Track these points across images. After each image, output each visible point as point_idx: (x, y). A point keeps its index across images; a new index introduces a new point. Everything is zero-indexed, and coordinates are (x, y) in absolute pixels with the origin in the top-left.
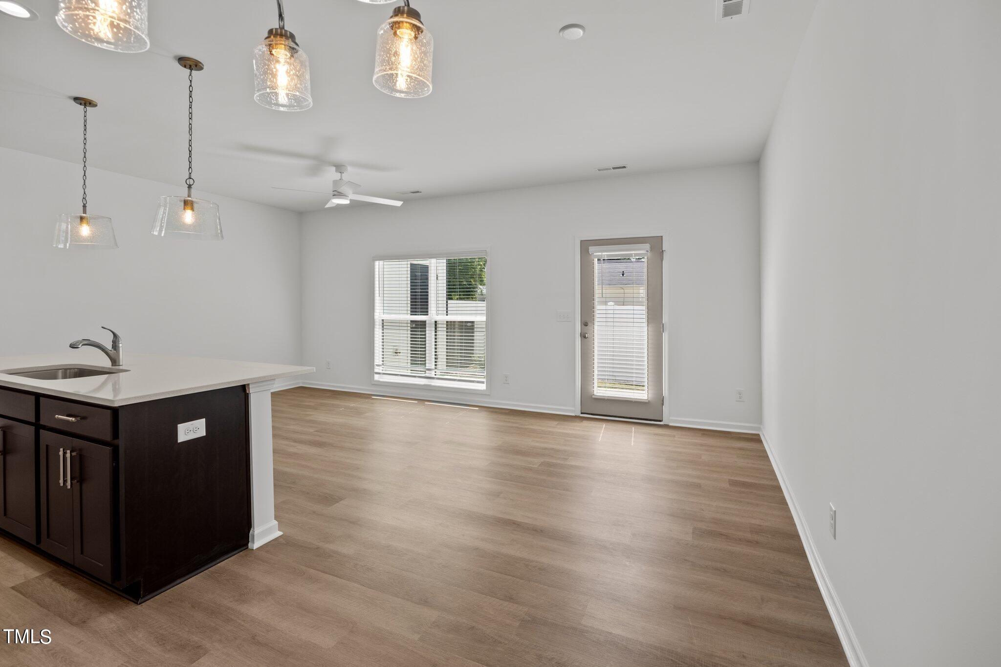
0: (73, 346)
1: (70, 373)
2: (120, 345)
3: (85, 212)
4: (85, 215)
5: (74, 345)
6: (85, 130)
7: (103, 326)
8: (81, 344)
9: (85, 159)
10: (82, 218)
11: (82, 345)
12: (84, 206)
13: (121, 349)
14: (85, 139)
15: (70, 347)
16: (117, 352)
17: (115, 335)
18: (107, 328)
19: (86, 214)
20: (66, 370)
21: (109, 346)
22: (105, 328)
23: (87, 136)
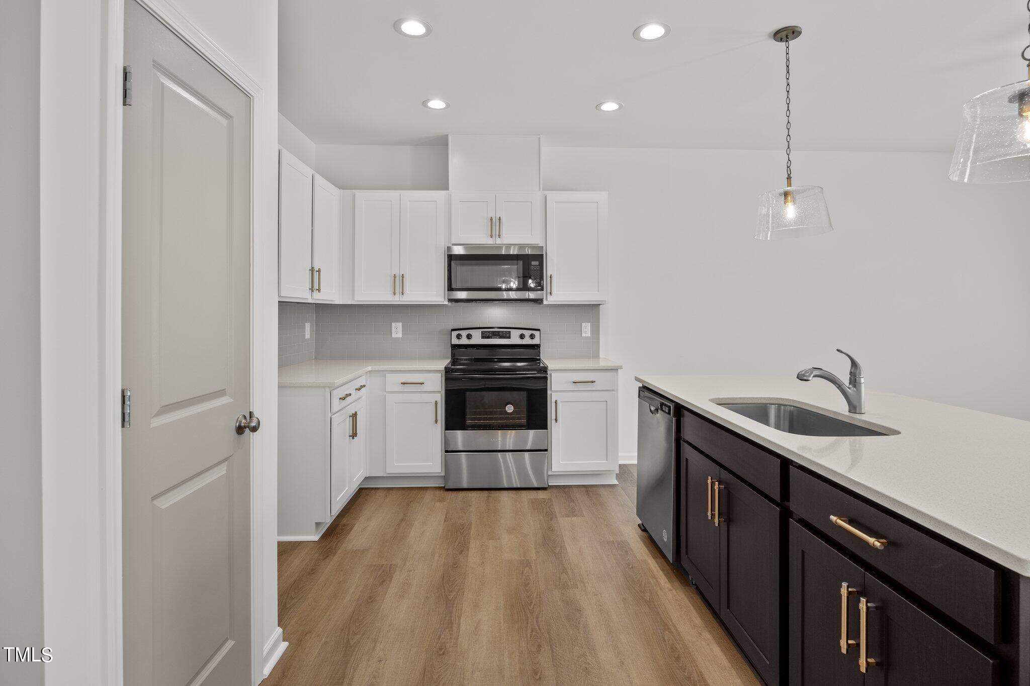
0: (802, 377)
1: (784, 410)
2: (862, 380)
3: (789, 184)
4: (789, 188)
5: (804, 375)
6: (788, 72)
7: (839, 349)
8: (812, 376)
9: (788, 112)
10: (786, 194)
11: (814, 376)
12: (789, 178)
13: (863, 386)
14: (788, 85)
15: (797, 378)
16: (857, 389)
17: (854, 364)
18: (844, 351)
19: (791, 186)
20: (780, 405)
21: (845, 380)
22: (841, 352)
23: (790, 81)
